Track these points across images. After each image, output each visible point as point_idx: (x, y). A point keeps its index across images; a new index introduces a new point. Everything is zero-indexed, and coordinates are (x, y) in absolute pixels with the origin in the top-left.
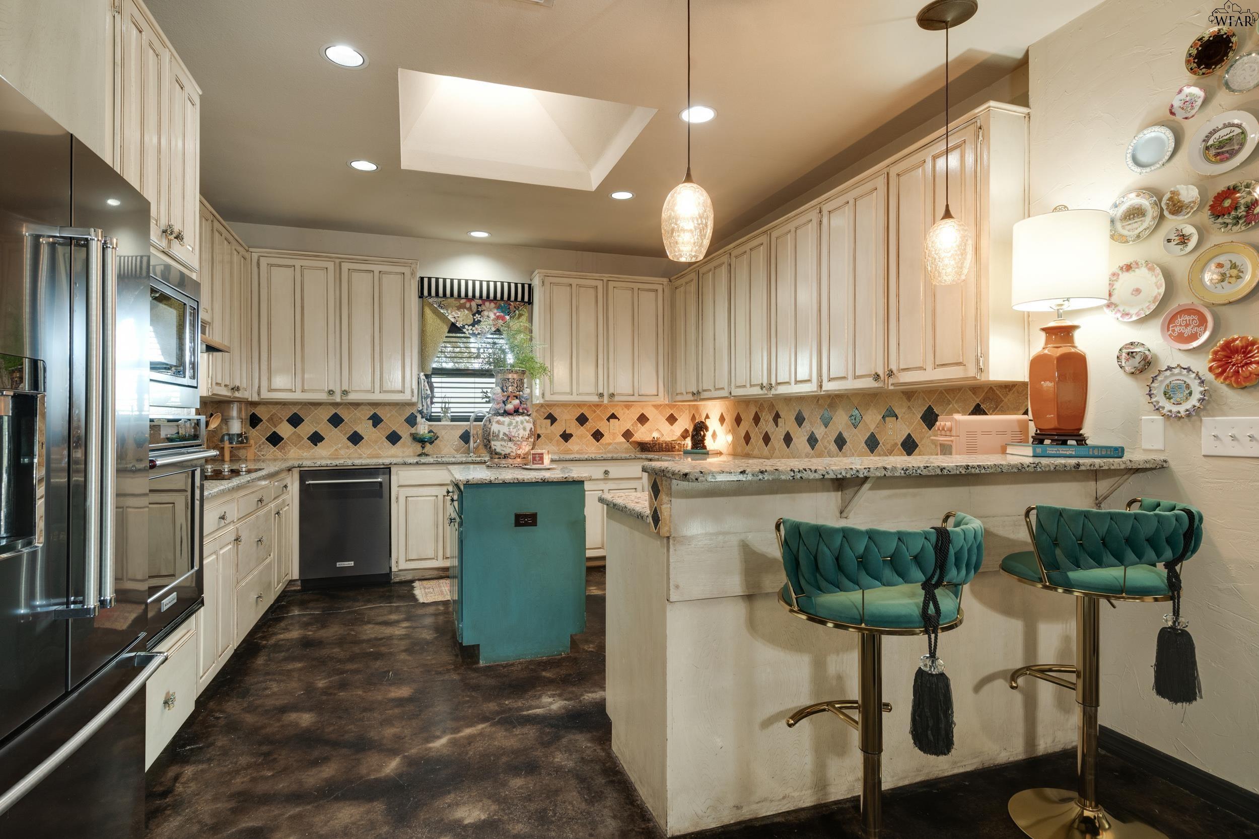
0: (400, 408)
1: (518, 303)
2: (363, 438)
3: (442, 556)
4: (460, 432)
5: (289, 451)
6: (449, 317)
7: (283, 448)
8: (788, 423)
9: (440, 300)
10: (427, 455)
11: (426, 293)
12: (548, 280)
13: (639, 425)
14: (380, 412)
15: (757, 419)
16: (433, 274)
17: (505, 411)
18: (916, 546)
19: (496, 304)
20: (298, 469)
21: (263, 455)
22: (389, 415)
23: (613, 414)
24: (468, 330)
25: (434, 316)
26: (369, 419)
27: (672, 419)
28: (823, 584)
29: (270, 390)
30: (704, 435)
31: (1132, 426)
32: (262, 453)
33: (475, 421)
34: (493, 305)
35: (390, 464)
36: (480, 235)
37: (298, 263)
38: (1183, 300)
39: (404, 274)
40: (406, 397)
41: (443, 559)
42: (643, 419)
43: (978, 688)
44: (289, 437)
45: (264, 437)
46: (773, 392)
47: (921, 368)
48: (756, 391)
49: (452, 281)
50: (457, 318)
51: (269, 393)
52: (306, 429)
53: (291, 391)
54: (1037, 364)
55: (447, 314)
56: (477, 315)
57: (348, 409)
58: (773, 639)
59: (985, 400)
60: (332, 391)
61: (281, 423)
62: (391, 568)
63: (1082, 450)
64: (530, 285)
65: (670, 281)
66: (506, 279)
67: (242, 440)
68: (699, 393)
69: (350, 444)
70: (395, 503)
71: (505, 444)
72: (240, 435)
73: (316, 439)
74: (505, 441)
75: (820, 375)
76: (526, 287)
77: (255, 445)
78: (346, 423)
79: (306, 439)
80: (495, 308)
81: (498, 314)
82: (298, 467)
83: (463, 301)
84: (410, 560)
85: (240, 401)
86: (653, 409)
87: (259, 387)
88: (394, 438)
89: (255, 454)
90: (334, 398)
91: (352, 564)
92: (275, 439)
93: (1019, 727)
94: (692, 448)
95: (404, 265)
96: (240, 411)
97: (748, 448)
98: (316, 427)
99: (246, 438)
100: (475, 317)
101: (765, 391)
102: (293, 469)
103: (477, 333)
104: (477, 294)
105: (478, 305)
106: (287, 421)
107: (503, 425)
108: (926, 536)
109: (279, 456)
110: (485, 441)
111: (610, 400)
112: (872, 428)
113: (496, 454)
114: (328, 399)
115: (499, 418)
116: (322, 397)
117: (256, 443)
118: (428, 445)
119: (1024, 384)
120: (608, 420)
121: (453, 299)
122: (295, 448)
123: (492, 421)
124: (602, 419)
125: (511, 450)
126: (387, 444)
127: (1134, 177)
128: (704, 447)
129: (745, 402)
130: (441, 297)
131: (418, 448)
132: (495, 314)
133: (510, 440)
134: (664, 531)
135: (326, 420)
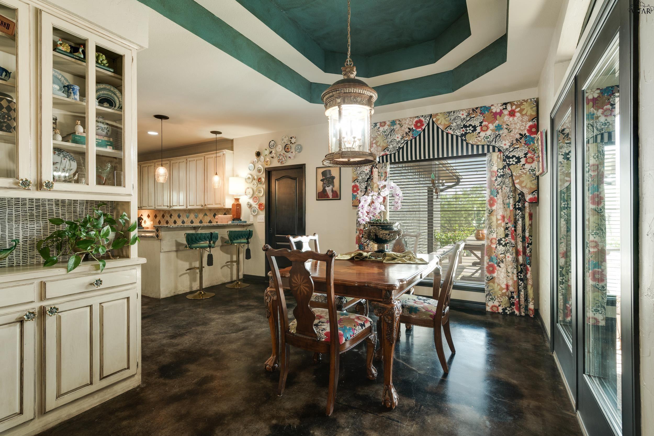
8: (175, 217)
15: (163, 216)
18: (208, 235)
28: (193, 242)
30: (141, 222)
31: (249, 218)
38: (255, 195)
43: (221, 268)
46: (172, 208)
47: (212, 204)
48: (166, 208)
54: (233, 205)
58: (181, 259)
59: (226, 212)
63: (240, 222)
68: (141, 207)
75: (187, 204)
93: (230, 275)
101: (168, 208)
108: (209, 233)
112: (201, 218)
119: (230, 209)
127: (249, 172)
128: (142, 226)
129: (159, 211)
134: (160, 238)
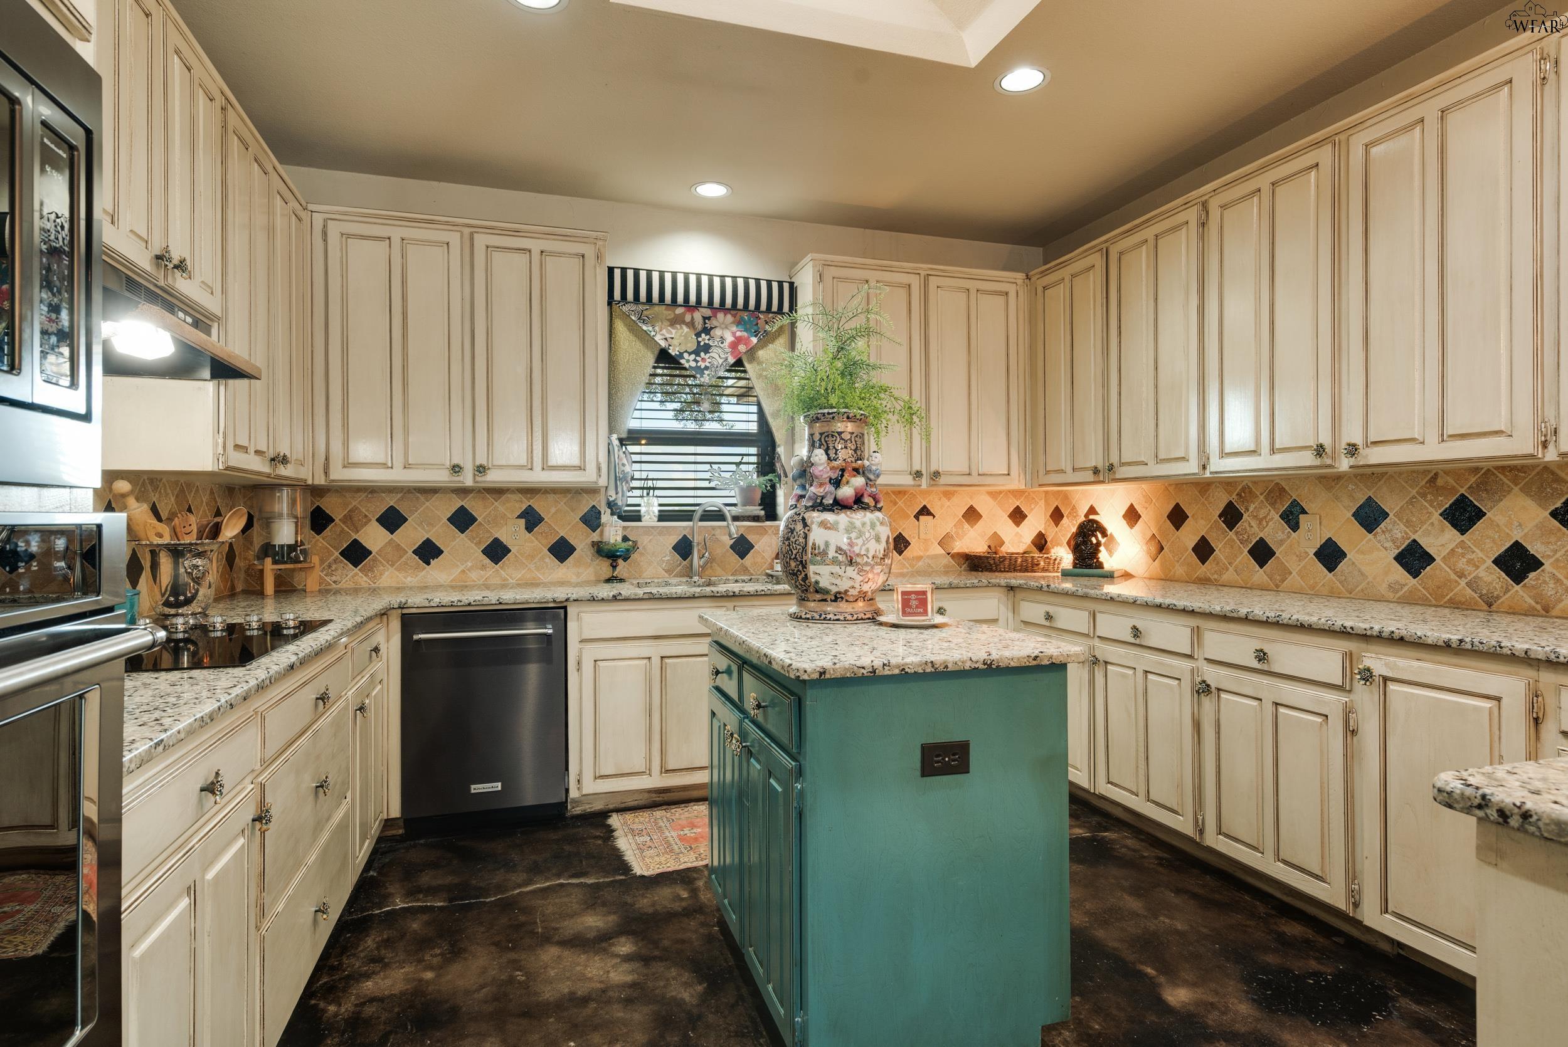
0: (572, 497)
1: (771, 315)
2: (509, 551)
3: (659, 768)
4: (674, 539)
5: (381, 574)
6: (656, 338)
7: (371, 569)
8: (1330, 524)
9: (641, 307)
10: (622, 580)
11: (617, 295)
12: (831, 272)
13: (966, 526)
14: (539, 505)
15: (1231, 516)
16: (630, 262)
17: (835, 500)
19: (734, 316)
20: (399, 611)
21: (335, 582)
22: (553, 510)
23: (925, 507)
24: (688, 361)
25: (632, 338)
26: (519, 517)
27: (1018, 516)
29: (348, 465)
30: (1099, 544)
32: (334, 578)
33: (701, 520)
34: (729, 318)
35: (567, 600)
36: (711, 191)
37: (396, 233)
39: (583, 256)
40: (588, 477)
41: (661, 772)
42: (972, 515)
44: (380, 550)
45: (336, 549)
49: (662, 274)
50: (669, 340)
51: (345, 470)
52: (411, 535)
53: (384, 465)
55: (653, 333)
56: (703, 335)
57: (484, 499)
60: (458, 466)
61: (366, 524)
62: (567, 791)
64: (791, 284)
65: (1028, 277)
66: (753, 272)
67: (297, 557)
68: (1111, 468)
69: (487, 561)
70: (576, 673)
71: (841, 572)
72: (292, 548)
73: (428, 552)
74: (840, 564)
76: (786, 286)
77: (321, 566)
78: (480, 524)
79: (410, 552)
80: (733, 323)
81: (738, 334)
82: (400, 608)
83: (680, 311)
84: (602, 777)
85: (295, 485)
86: (988, 498)
87: (327, 459)
88: (562, 550)
89: (321, 581)
90: (461, 478)
91: (498, 786)
92: (356, 554)
94: (1075, 566)
95: (583, 240)
96: (293, 503)
97: (1204, 570)
98: (427, 532)
99: (304, 552)
100: (700, 339)
102: (389, 613)
103: (703, 367)
104: (705, 298)
105: (705, 318)
106: (378, 520)
107: (837, 530)
109: (363, 583)
110: (793, 564)
111: (932, 482)
113: (817, 592)
114: (450, 482)
115: (829, 517)
116: (440, 477)
117: (322, 561)
118: (620, 561)
120: (917, 517)
121: (664, 307)
122: (391, 569)
123: (809, 522)
124: (907, 517)
125: (850, 583)
126: (551, 560)
128: (1098, 565)
130: (643, 303)
131: (603, 567)
132: (734, 334)
133: (851, 562)
135: (445, 520)
